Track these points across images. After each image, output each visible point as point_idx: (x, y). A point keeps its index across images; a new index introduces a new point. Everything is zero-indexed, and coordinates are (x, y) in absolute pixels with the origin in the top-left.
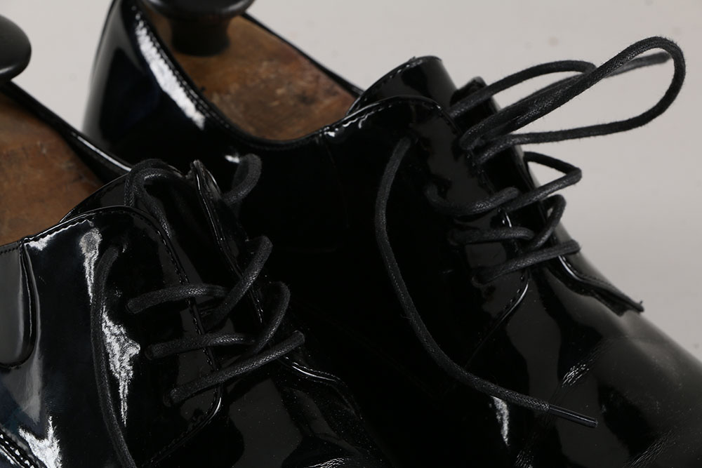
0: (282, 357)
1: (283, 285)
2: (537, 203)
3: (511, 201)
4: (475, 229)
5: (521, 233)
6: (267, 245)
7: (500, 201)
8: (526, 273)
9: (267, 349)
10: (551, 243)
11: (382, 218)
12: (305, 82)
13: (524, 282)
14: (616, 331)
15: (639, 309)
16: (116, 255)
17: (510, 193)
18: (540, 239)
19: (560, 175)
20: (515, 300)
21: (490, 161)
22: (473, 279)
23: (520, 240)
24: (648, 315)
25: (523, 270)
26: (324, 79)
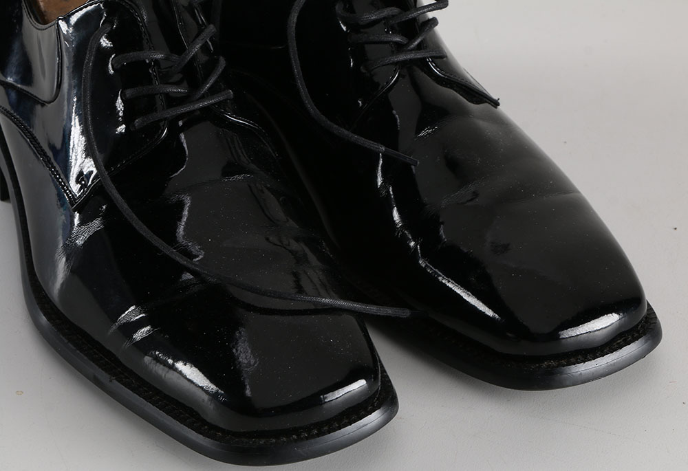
2: (414, 19)
3: (393, 16)
4: (365, 33)
5: (398, 39)
8: (398, 66)
9: (203, 97)
10: (422, 48)
11: (294, 18)
13: (395, 71)
15: (496, 103)
18: (412, 44)
20: (388, 83)
22: (362, 67)
23: (397, 43)
24: (503, 109)
25: (396, 63)
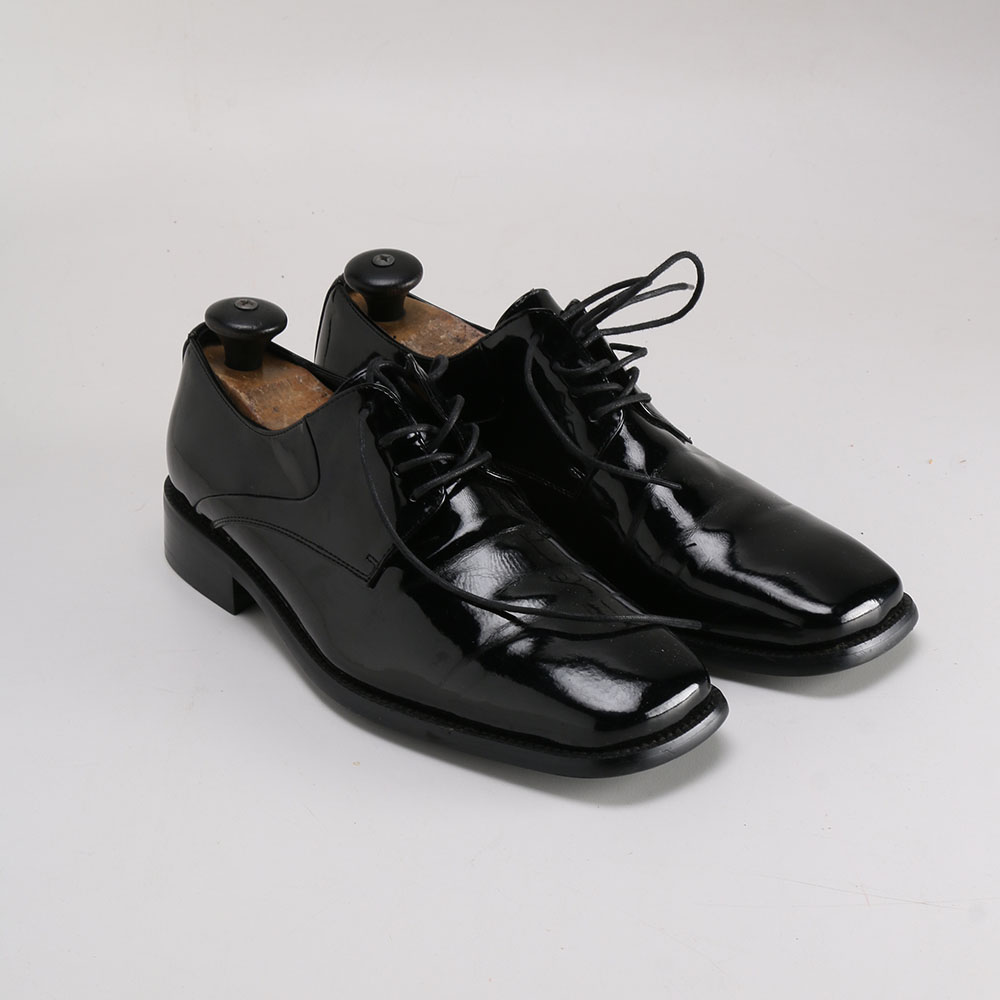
0: (479, 466)
1: (474, 424)
3: (606, 367)
5: (615, 386)
6: (460, 399)
7: (601, 367)
9: (471, 459)
10: (634, 392)
12: (457, 331)
14: (683, 449)
16: (368, 413)
17: (605, 362)
18: (627, 391)
19: (629, 354)
21: (590, 346)
23: (615, 391)
26: (469, 327)
